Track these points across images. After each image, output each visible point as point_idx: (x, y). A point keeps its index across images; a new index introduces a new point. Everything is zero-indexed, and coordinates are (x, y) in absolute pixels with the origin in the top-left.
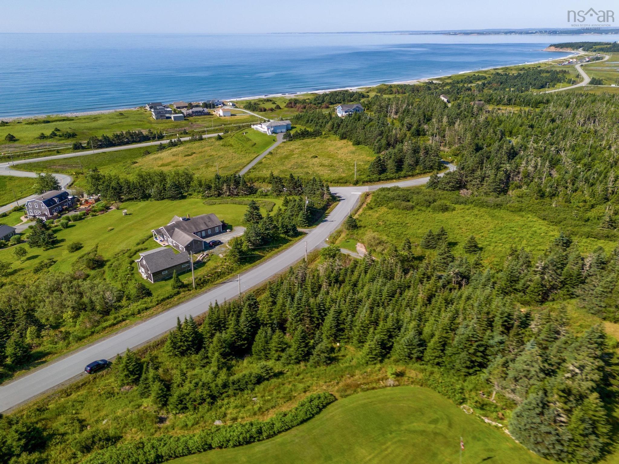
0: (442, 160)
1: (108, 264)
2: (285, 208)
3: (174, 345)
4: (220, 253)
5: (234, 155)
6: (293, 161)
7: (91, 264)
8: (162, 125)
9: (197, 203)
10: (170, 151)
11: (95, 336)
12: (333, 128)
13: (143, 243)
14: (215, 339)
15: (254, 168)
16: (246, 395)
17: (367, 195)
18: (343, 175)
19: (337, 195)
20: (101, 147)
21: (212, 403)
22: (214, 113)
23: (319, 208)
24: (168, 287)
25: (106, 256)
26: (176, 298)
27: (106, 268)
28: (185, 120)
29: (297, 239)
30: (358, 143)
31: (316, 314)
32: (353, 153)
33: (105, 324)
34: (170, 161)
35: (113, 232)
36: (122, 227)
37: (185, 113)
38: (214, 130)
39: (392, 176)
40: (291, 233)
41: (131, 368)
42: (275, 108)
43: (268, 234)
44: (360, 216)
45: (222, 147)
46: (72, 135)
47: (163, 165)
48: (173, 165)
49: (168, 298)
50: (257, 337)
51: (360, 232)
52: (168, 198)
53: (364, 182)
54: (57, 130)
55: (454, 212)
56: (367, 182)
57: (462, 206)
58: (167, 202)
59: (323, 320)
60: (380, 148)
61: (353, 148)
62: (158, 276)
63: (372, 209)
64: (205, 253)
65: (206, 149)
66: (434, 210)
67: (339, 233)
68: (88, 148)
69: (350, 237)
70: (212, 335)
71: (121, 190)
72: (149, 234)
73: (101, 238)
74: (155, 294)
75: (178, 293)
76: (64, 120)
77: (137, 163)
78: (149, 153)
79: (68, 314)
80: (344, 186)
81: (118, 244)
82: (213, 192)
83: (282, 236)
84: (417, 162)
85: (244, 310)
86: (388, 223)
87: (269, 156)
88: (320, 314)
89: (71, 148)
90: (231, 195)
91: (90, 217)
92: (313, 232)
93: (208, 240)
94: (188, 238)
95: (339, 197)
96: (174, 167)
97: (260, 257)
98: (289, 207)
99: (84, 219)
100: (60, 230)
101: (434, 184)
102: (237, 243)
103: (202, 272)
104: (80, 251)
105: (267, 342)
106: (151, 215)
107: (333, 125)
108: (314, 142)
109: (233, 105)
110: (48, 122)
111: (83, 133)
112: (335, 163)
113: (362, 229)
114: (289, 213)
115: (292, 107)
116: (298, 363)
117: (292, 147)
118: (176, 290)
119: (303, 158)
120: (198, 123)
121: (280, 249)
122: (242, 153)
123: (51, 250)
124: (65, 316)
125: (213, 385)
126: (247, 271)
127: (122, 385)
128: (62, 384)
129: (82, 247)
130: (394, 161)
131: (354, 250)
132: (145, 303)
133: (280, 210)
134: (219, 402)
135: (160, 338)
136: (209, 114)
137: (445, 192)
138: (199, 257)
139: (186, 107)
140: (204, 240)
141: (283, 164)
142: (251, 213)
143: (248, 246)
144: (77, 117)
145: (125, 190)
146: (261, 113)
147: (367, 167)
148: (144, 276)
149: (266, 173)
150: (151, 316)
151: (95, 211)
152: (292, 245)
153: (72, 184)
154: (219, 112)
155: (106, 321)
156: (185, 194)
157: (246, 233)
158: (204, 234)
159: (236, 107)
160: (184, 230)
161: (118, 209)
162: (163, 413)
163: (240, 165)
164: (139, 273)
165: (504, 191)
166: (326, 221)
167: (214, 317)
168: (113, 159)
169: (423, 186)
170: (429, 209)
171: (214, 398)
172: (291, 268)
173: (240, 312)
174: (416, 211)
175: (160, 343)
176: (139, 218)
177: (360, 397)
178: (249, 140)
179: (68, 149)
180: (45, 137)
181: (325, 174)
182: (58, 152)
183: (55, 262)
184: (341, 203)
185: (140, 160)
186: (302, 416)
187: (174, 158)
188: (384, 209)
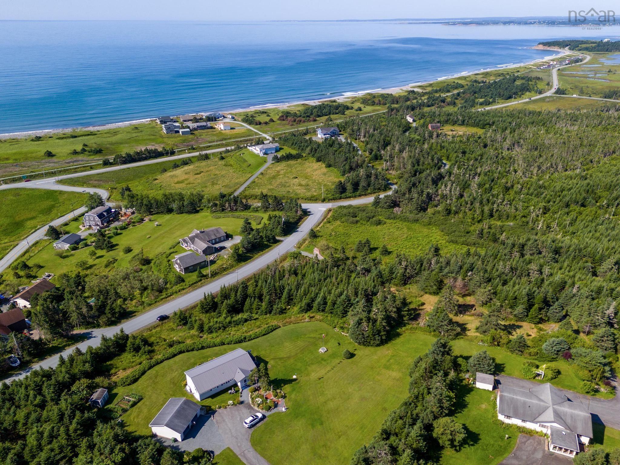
0: (389, 182)
1: (153, 262)
2: (269, 222)
3: (202, 307)
4: (225, 255)
5: (234, 174)
6: (279, 181)
7: (143, 262)
8: (172, 140)
9: (207, 216)
10: (183, 169)
11: (157, 304)
12: (311, 151)
13: (174, 248)
14: (224, 303)
15: (249, 187)
16: (240, 326)
17: (330, 210)
18: (315, 194)
19: (308, 210)
20: (125, 162)
21: (224, 330)
22: (215, 126)
23: (293, 222)
24: (194, 277)
25: (151, 256)
26: (200, 283)
27: (152, 264)
28: (192, 134)
29: (276, 245)
30: (329, 166)
31: (278, 291)
32: (325, 174)
33: (161, 297)
34: (183, 178)
35: (151, 239)
36: (156, 235)
37: (191, 128)
38: (217, 145)
39: (350, 195)
40: (272, 241)
41: (182, 317)
42: (269, 121)
43: (256, 242)
44: (321, 228)
45: (224, 167)
46: (99, 151)
47: (178, 183)
48: (186, 182)
49: (195, 283)
50: (246, 303)
51: (318, 240)
52: (186, 212)
53: (329, 200)
54: (85, 145)
55: (385, 225)
56: (331, 200)
57: (392, 221)
58: (185, 216)
59: (282, 294)
60: (344, 172)
61: (325, 170)
62: (187, 270)
63: (329, 222)
64: (215, 255)
65: (211, 168)
66: (371, 224)
67: (304, 240)
68: (115, 164)
69: (311, 243)
70: (222, 303)
71: (151, 206)
72: (177, 241)
73: (143, 244)
74: (187, 280)
75: (201, 280)
76: (88, 135)
77: (157, 179)
78: (166, 171)
79: (137, 292)
80: (315, 203)
81: (157, 248)
82: (218, 208)
83: (266, 243)
84: (369, 185)
85: (240, 290)
86: (338, 233)
87: (261, 176)
88: (280, 291)
89: (100, 164)
90: (232, 210)
91: (131, 227)
92: (287, 240)
93: (217, 246)
94: (204, 246)
95: (310, 212)
96: (187, 184)
97: (250, 258)
98: (272, 222)
99: (127, 228)
100: (112, 237)
101: (377, 202)
102: (236, 249)
103: (214, 267)
104: (131, 253)
105: (251, 305)
106: (176, 226)
107: (312, 149)
108: (296, 164)
109: (233, 118)
110: (75, 137)
111: (107, 148)
112: (310, 183)
113: (320, 238)
114: (271, 226)
115: (284, 120)
116: (266, 314)
117: (278, 168)
118: (199, 278)
119: (286, 179)
120: (202, 137)
121: (264, 252)
122: (240, 173)
123: (111, 252)
124: (135, 293)
125: (224, 323)
126: (242, 266)
127: (178, 326)
128: (147, 326)
129: (131, 250)
130: (351, 183)
131: (312, 252)
132: (182, 286)
133: (265, 224)
134: (227, 329)
135: (193, 305)
136: (212, 128)
137: (384, 209)
138: (212, 257)
139: (191, 120)
140: (214, 246)
141: (271, 184)
142: (246, 226)
143: (243, 251)
144: (99, 131)
145: (154, 205)
146: (257, 126)
147: (333, 187)
148: (178, 270)
149: (257, 191)
150: (186, 293)
151: (134, 223)
152: (272, 249)
153: (109, 198)
154: (220, 126)
155: (161, 295)
156: (198, 209)
157: (242, 242)
158: (214, 241)
159: (235, 120)
160: (201, 239)
161: (150, 220)
162: (201, 335)
163: (237, 184)
164: (174, 268)
165: (424, 210)
166: (297, 231)
167: (223, 292)
168: (137, 174)
169: (370, 204)
170: (368, 223)
171: (225, 328)
172: (268, 265)
173: (237, 290)
174: (359, 225)
175: (194, 307)
176: (168, 229)
177: (292, 326)
178: (245, 161)
179: (99, 165)
180: (77, 153)
181: (301, 192)
182: (92, 168)
183: (116, 260)
184: (310, 217)
185: (159, 177)
186: (264, 332)
187: (186, 176)
188: (338, 222)
